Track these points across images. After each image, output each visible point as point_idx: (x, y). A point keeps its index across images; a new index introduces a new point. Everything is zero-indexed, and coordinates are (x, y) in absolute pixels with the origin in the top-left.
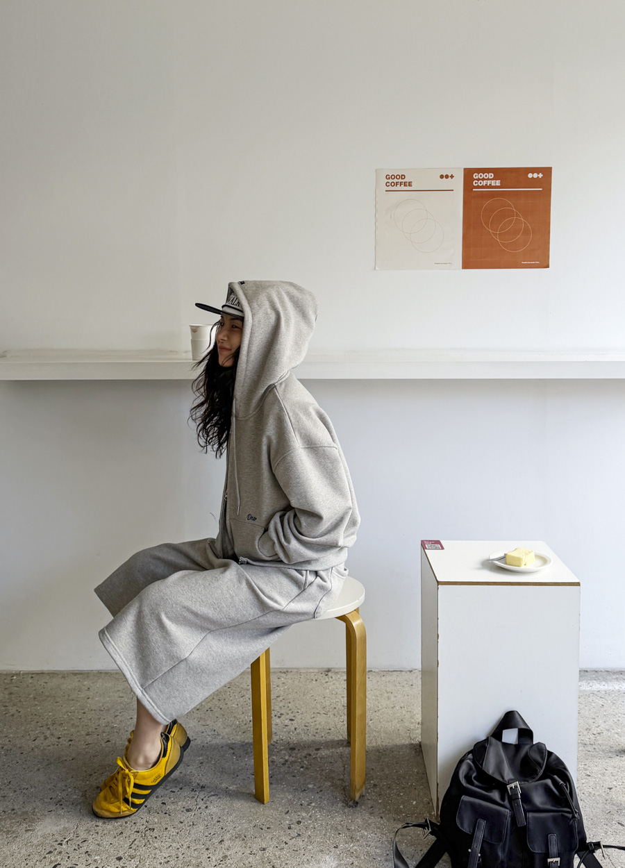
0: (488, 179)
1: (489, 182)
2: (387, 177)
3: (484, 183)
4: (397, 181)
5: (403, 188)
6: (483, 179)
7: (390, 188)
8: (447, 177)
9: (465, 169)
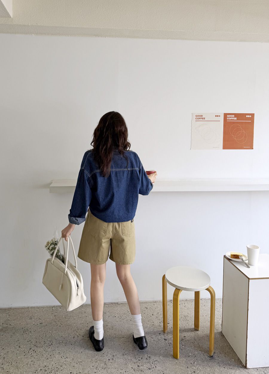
0: (232, 117)
1: (233, 118)
2: (196, 116)
3: (231, 119)
4: (200, 118)
5: (202, 120)
6: (231, 117)
7: (197, 120)
8: (218, 116)
9: (224, 113)
